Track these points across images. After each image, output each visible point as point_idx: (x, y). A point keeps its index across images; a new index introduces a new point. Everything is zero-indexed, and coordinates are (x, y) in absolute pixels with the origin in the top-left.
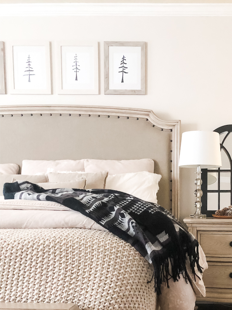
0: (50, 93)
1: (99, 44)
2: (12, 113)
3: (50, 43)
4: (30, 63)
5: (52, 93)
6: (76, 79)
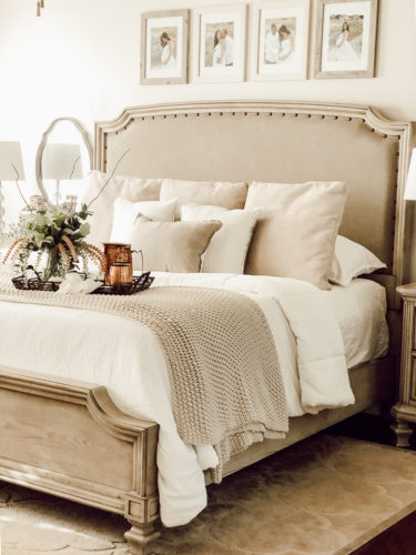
3: (248, 7)
5: (245, 80)
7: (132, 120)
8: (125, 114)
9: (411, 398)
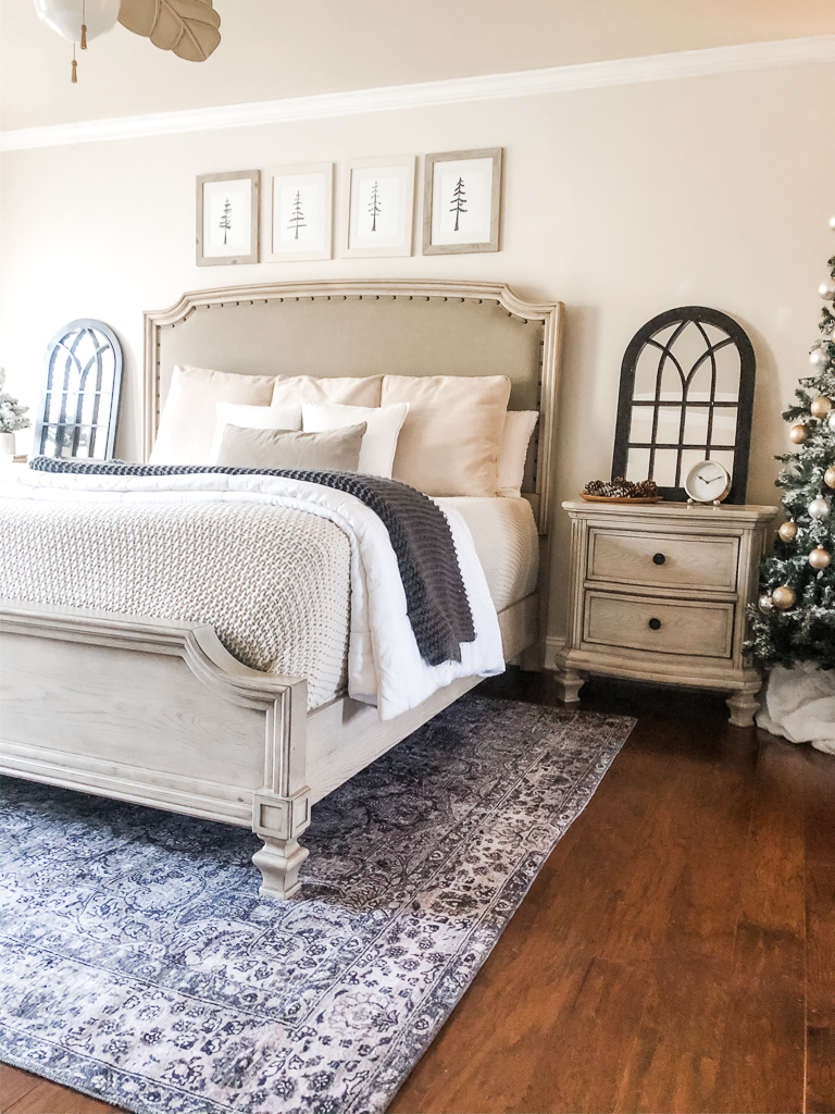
0: (329, 257)
1: (417, 160)
2: (265, 297)
3: (334, 166)
4: (300, 206)
5: (332, 257)
6: (374, 229)
7: (194, 308)
8: (185, 299)
9: (583, 640)
